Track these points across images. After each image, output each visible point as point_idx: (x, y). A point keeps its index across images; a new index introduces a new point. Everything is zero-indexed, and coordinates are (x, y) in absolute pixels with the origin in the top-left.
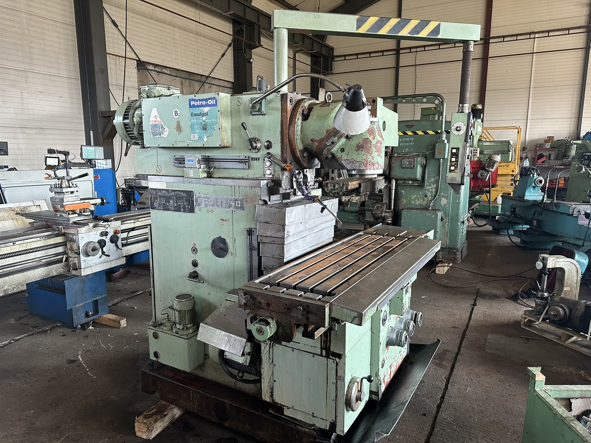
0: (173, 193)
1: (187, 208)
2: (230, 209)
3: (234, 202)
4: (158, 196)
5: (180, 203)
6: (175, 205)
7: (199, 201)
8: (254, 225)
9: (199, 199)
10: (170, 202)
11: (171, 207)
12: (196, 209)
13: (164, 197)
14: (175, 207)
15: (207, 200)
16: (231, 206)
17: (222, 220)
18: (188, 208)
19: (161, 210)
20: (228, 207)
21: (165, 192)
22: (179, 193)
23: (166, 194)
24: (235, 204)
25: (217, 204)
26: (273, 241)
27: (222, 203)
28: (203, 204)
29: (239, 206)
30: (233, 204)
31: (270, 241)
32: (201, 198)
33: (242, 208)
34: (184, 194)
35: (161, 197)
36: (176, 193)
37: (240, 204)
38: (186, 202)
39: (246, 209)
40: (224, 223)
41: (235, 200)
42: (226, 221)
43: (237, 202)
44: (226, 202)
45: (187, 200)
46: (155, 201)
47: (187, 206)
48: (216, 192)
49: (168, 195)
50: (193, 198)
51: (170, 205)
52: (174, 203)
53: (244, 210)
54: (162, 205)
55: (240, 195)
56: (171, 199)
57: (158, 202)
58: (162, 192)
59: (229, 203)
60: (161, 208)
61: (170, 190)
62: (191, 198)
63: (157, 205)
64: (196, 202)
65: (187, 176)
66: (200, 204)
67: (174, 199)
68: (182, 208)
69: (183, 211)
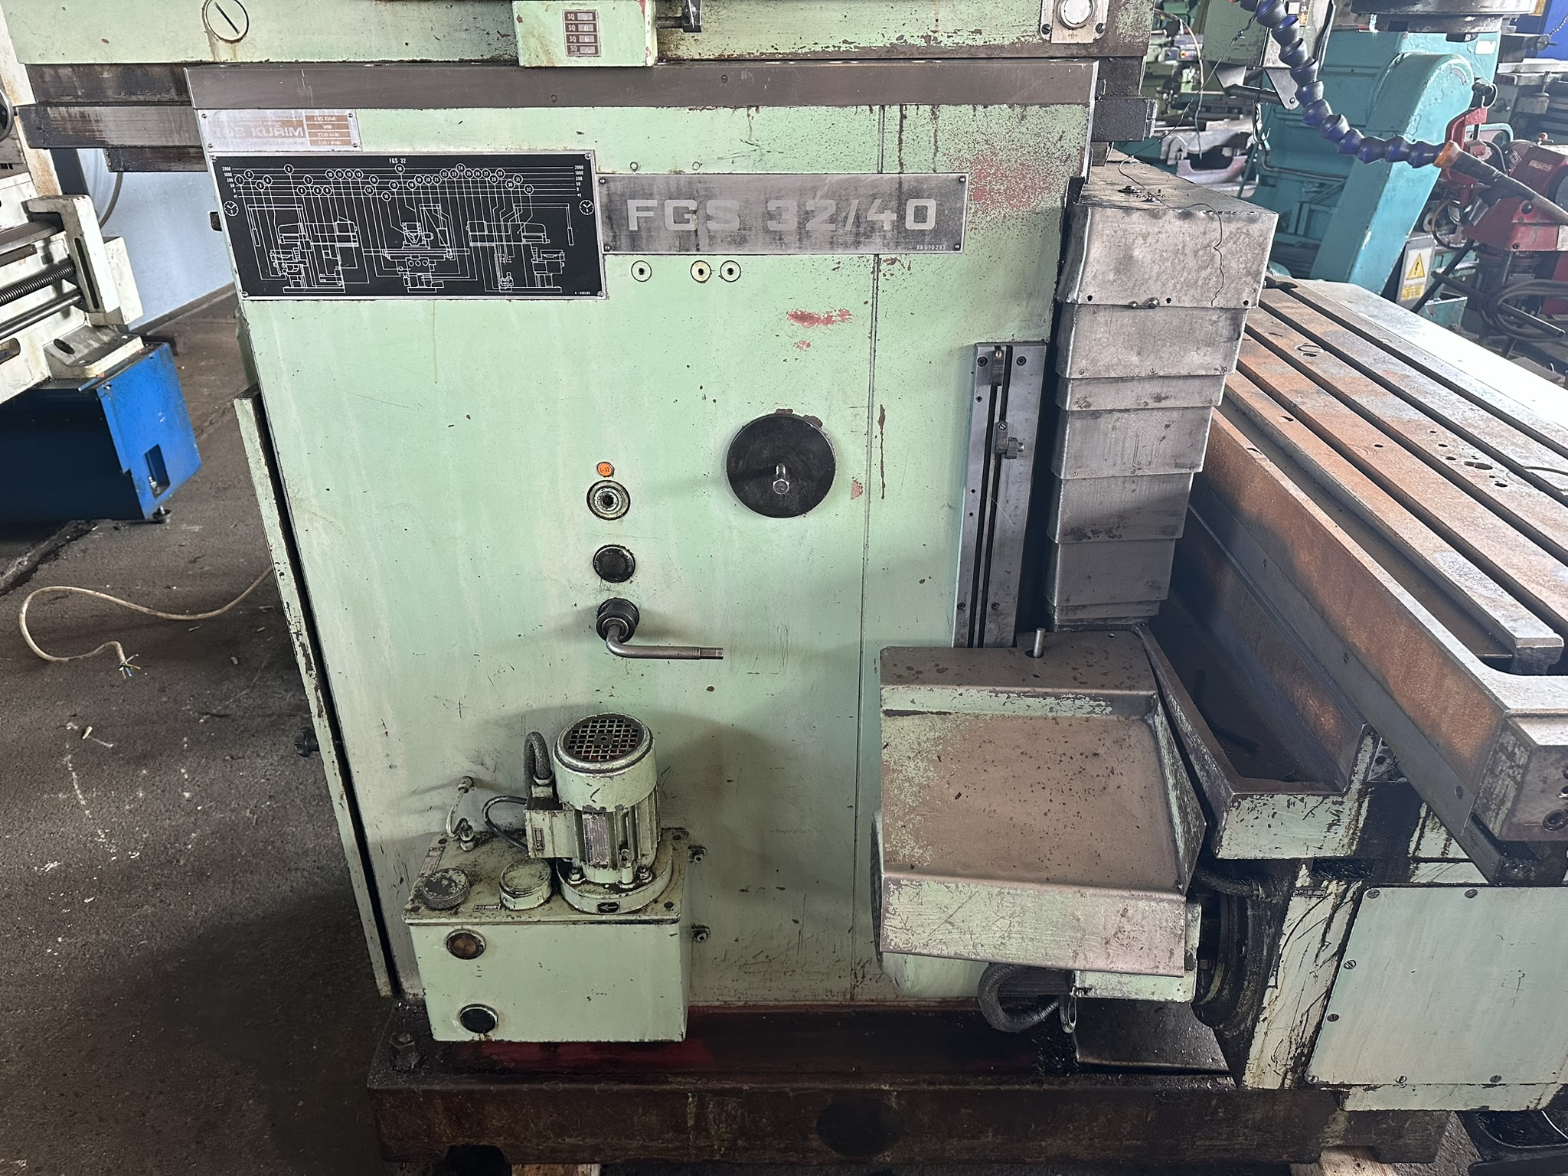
0: (428, 180)
1: (540, 267)
2: (862, 250)
3: (894, 204)
4: (299, 209)
5: (482, 239)
6: (450, 253)
7: (633, 215)
8: (1017, 323)
9: (632, 204)
10: (401, 237)
11: (414, 270)
12: (614, 267)
13: (353, 207)
14: (445, 267)
15: (692, 205)
16: (873, 228)
17: (803, 318)
18: (553, 267)
19: (338, 292)
20: (850, 239)
21: (356, 174)
22: (478, 173)
23: (371, 190)
24: (902, 217)
25: (767, 231)
26: (1159, 398)
27: (806, 216)
28: (663, 234)
29: (930, 224)
30: (888, 219)
31: (1138, 398)
32: (650, 196)
33: (948, 236)
34: (514, 183)
35: (319, 210)
36: (447, 174)
37: (932, 213)
38: (529, 229)
39: (969, 240)
40: (814, 334)
41: (902, 194)
42: (829, 320)
43: (911, 206)
44: (832, 210)
45: (553, 223)
46: (279, 242)
47: (543, 253)
48: (764, 152)
49: (387, 196)
50: (587, 204)
51: (408, 260)
52: (434, 244)
53: (956, 247)
54: (340, 263)
55: (936, 159)
56: (409, 217)
57: (299, 243)
58: (331, 174)
59: (857, 217)
60: (335, 284)
61: (399, 158)
62: (575, 203)
63: (296, 267)
64: (612, 228)
65: (547, 52)
66: (644, 234)
67: (436, 220)
68: (506, 268)
69: (511, 286)
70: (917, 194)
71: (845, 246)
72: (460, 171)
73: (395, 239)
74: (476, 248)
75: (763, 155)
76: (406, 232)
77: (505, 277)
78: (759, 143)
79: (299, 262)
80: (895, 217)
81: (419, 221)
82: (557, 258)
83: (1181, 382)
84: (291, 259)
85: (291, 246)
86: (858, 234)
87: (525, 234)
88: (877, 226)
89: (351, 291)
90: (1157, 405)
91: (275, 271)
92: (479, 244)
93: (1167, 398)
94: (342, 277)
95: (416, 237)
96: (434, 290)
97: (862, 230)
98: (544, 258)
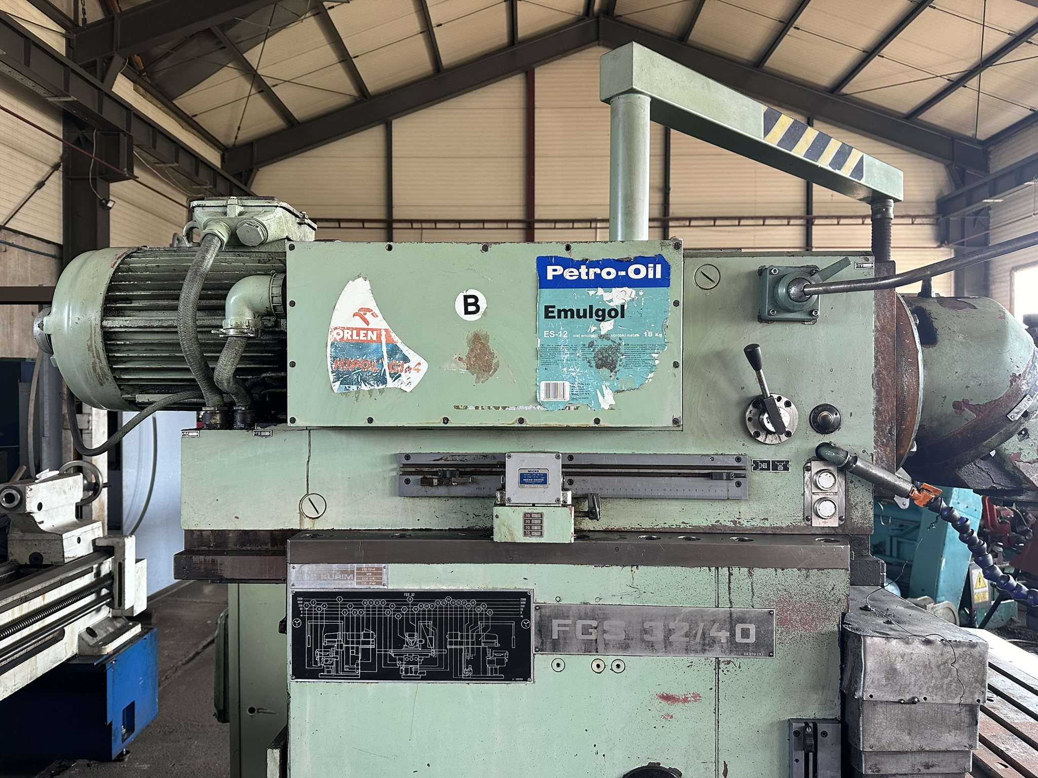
0: (426, 606)
1: (491, 662)
2: (707, 654)
3: (727, 626)
4: (341, 623)
5: (456, 643)
6: (433, 652)
7: (555, 629)
8: (816, 706)
9: (555, 622)
10: (403, 642)
11: (408, 663)
12: (541, 663)
13: (376, 623)
14: (429, 661)
15: (594, 623)
16: (714, 641)
17: (667, 698)
18: (500, 662)
19: (354, 678)
20: (699, 648)
21: (382, 602)
22: (459, 602)
23: (389, 613)
24: (733, 635)
25: (643, 641)
26: (927, 766)
27: (669, 632)
28: (574, 641)
29: (752, 639)
30: (724, 635)
31: (913, 766)
32: (568, 617)
33: (764, 647)
34: (481, 608)
35: (352, 624)
36: (439, 603)
37: (753, 632)
38: (487, 637)
39: (778, 650)
40: (675, 709)
41: (732, 621)
42: (685, 700)
43: (739, 628)
44: (686, 629)
45: (503, 633)
46: (323, 644)
47: (494, 653)
48: (642, 592)
49: (398, 616)
50: (526, 622)
51: (405, 657)
52: (424, 647)
53: (770, 654)
54: (360, 658)
55: (754, 600)
56: (411, 629)
57: (336, 645)
58: (366, 602)
59: (703, 634)
60: (354, 672)
61: (410, 593)
62: (518, 621)
63: (331, 660)
64: (541, 637)
65: (512, 535)
66: (562, 641)
67: (427, 631)
68: (468, 662)
69: (471, 674)
70: (742, 620)
71: (696, 652)
72: (447, 601)
73: (399, 643)
74: (451, 649)
75: (641, 594)
76: (407, 639)
77: (467, 668)
78: (639, 587)
79: (334, 657)
80: (728, 634)
81: (417, 632)
82: (503, 656)
83: (941, 755)
84: (328, 655)
85: (330, 647)
86: (704, 645)
87: (484, 640)
88: (716, 640)
89: (364, 677)
90: (927, 771)
91: (316, 663)
92: (453, 647)
93: (933, 766)
94: (360, 667)
95: (413, 642)
96: (419, 676)
97: (707, 642)
98: (495, 656)
